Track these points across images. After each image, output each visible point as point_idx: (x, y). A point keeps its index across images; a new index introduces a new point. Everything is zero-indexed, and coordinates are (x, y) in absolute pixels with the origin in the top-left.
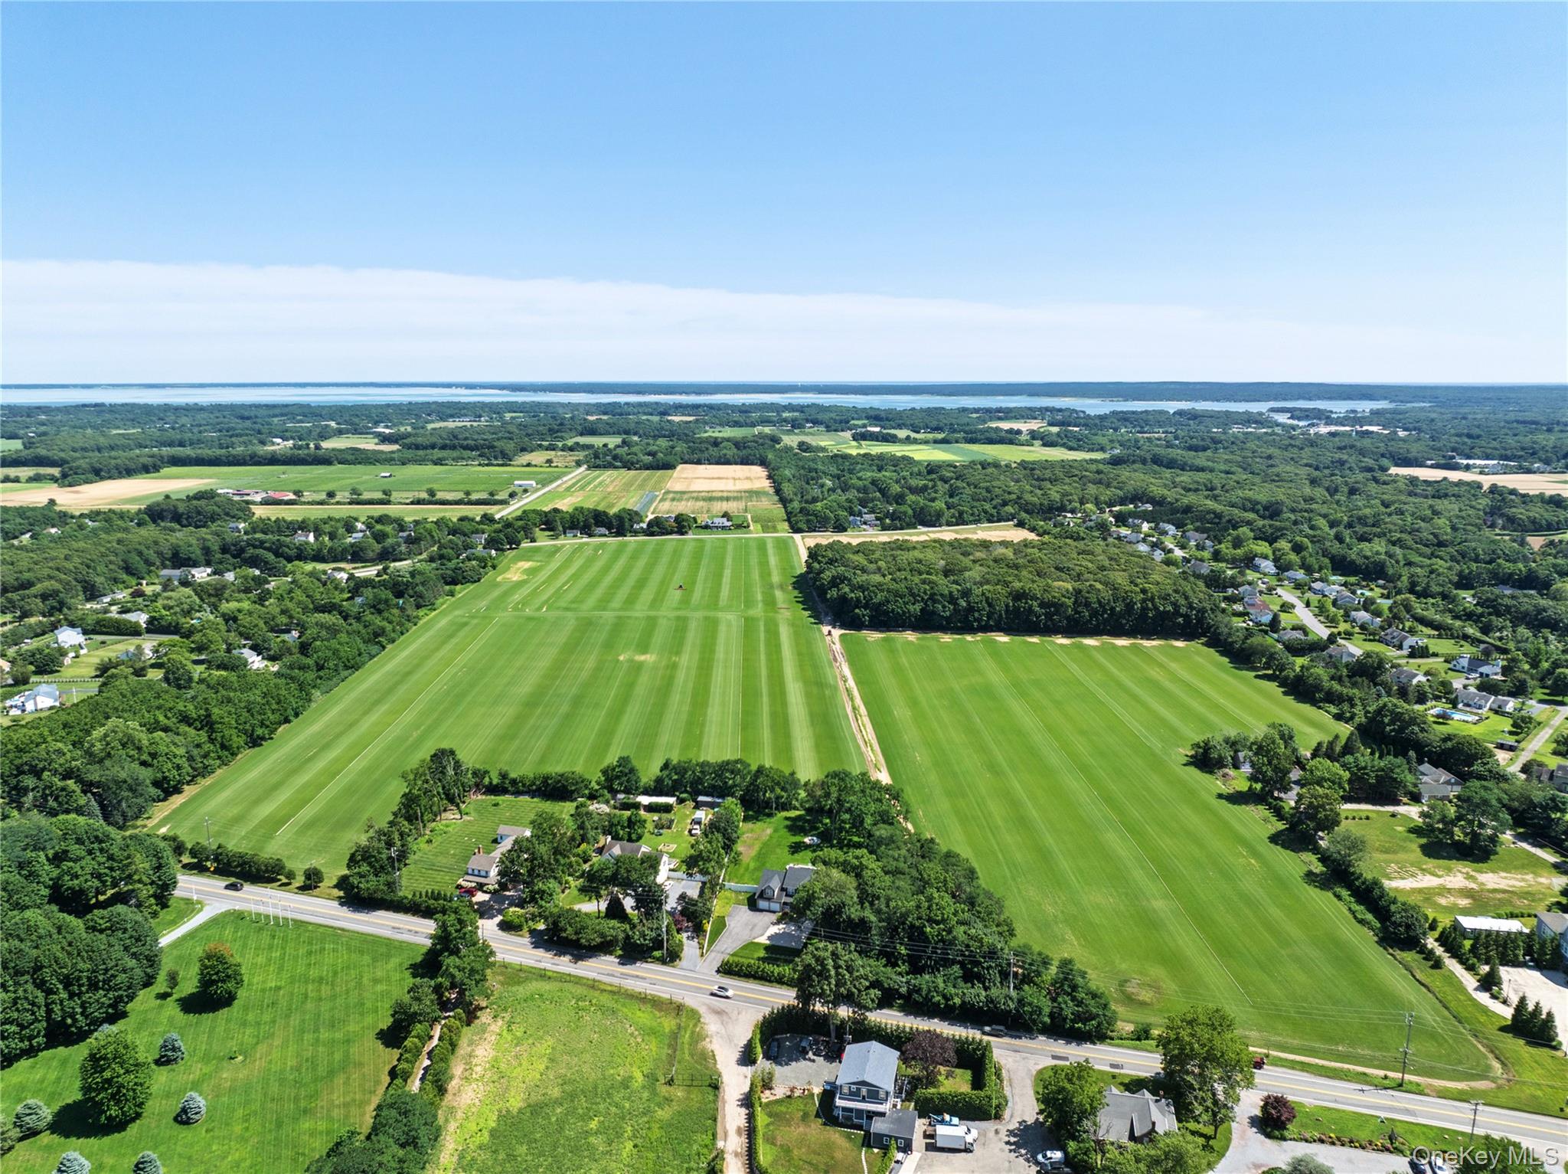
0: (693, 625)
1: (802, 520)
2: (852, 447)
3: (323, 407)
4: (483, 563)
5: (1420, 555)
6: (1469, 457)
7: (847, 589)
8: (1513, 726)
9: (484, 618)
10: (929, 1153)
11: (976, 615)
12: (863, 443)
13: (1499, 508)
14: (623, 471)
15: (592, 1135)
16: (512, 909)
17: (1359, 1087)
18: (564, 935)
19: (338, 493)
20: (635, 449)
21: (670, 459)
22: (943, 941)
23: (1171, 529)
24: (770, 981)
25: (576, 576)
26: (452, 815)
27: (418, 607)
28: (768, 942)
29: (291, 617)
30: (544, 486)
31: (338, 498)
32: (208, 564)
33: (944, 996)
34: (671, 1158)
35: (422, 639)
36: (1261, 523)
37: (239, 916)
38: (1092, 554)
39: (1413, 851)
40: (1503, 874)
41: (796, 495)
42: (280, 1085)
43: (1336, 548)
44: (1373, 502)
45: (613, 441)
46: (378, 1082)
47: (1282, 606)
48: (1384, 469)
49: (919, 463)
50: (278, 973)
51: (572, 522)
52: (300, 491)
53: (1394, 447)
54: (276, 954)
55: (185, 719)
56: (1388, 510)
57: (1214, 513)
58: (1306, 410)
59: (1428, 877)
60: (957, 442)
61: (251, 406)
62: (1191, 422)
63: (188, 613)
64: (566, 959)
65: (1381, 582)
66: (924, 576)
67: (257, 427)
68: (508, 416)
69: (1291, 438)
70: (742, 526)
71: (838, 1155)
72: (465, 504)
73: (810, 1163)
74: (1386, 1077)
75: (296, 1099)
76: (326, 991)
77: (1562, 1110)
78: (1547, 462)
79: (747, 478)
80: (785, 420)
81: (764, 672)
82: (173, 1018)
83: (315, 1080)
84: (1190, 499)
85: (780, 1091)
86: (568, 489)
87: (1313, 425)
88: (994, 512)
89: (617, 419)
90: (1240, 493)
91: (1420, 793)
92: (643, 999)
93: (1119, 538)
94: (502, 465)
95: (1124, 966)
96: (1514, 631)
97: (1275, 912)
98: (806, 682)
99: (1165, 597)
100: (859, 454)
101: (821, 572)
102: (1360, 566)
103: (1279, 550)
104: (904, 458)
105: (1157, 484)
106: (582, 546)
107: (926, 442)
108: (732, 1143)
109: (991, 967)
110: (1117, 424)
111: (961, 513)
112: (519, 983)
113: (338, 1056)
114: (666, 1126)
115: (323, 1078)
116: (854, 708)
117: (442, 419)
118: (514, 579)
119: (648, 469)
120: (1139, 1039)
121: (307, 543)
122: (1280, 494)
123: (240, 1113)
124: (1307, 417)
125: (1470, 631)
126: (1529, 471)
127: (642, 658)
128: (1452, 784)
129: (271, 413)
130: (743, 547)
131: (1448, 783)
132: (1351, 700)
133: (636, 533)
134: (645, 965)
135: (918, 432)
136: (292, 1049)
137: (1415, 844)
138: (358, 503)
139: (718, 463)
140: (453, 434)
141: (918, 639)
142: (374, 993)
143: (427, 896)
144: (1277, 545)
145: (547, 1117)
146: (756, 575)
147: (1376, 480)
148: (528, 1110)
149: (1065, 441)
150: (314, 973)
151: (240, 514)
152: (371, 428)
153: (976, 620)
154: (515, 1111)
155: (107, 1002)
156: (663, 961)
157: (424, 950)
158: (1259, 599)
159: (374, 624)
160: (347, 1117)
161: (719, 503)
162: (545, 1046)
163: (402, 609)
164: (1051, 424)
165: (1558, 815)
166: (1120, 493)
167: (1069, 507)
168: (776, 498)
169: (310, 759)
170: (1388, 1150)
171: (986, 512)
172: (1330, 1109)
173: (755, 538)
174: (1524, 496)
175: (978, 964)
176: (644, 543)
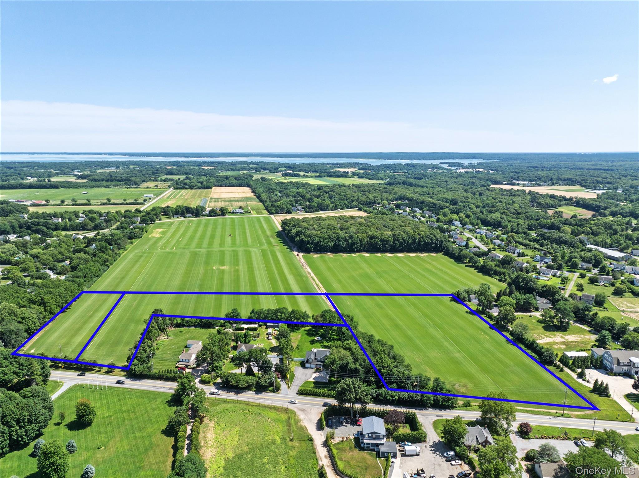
0: (240, 253)
1: (273, 209)
2: (283, 179)
3: (46, 163)
4: (142, 229)
5: (512, 218)
6: (518, 180)
7: (303, 237)
8: (561, 281)
9: (149, 253)
10: (403, 457)
11: (356, 246)
12: (286, 177)
13: (535, 200)
14: (189, 190)
15: (266, 465)
16: (204, 375)
17: (549, 417)
18: (231, 384)
19: (66, 201)
20: (193, 181)
21: (209, 184)
22: (388, 374)
23: (417, 210)
24: (319, 396)
25: (183, 234)
26: (163, 337)
27: (119, 249)
28: (314, 380)
29: (63, 255)
30: (157, 196)
31: (66, 203)
32: (14, 233)
33: (392, 396)
34: (302, 470)
35: (124, 263)
36: (451, 207)
37: (82, 387)
38: (395, 220)
39: (541, 329)
40: (573, 336)
41: (267, 198)
42: (125, 458)
43: (481, 216)
44: (489, 198)
45: (182, 177)
46: (168, 452)
47: (467, 239)
48: (489, 186)
49: (313, 185)
50: (108, 410)
51: (176, 212)
52: (48, 200)
53: (491, 177)
54: (104, 402)
55: (32, 302)
56: (496, 201)
57: (433, 203)
58: (454, 163)
59: (548, 338)
60: (324, 177)
61: (11, 163)
62: (413, 168)
63: (12, 255)
64: (232, 394)
65: (500, 229)
66: (333, 231)
67: (18, 172)
68: (132, 167)
69: (451, 174)
70: (248, 212)
71: (369, 462)
72: (125, 205)
73: (358, 466)
74: (557, 413)
75: (134, 462)
76: (132, 415)
77: (617, 418)
78: (545, 182)
79: (244, 192)
80: (252, 168)
81: (276, 272)
82: (66, 433)
83: (140, 454)
84: (422, 198)
85: (337, 439)
86: (168, 197)
87: (457, 169)
88: (349, 204)
89: (179, 168)
90: (441, 195)
91: (538, 308)
92: (270, 408)
93: (399, 214)
94: (136, 188)
95: (451, 379)
96: (552, 246)
97: (500, 355)
98: (294, 275)
99: (428, 237)
100: (288, 182)
101: (291, 230)
102: (492, 223)
103: (461, 217)
104: (306, 183)
105: (409, 192)
106: (182, 222)
107: (312, 177)
108: (325, 462)
109: (408, 383)
110: (385, 169)
111: (336, 205)
112: (216, 405)
113: (147, 443)
114: (296, 458)
115: (143, 453)
116: (317, 285)
117: (102, 168)
118: (157, 236)
119: (200, 189)
120: (466, 406)
121: (59, 223)
122: (455, 196)
123: (110, 471)
124: (454, 166)
125: (537, 246)
126: (540, 185)
127: (223, 268)
128: (548, 303)
129: (22, 165)
130: (251, 220)
131: (546, 303)
132: (504, 274)
133: (204, 216)
134: (266, 394)
135: (308, 173)
136: (125, 442)
137: (540, 326)
138: (76, 205)
139: (229, 186)
140: (110, 175)
141: (334, 256)
142: (154, 415)
143: (165, 372)
144: (459, 215)
145: (246, 459)
146: (260, 232)
147: (487, 189)
148: (237, 457)
149: (367, 176)
150: (124, 408)
151: (23, 210)
152: (70, 172)
153: (355, 248)
154: (231, 458)
155: (36, 429)
156: (273, 391)
157: (170, 395)
158: (459, 236)
159: (104, 257)
160: (159, 468)
161: (235, 203)
162: (236, 430)
163: (113, 250)
164: (359, 169)
165: (588, 312)
166: (396, 196)
167: (377, 202)
168: (258, 200)
169: (91, 317)
170: (565, 439)
171: (346, 205)
172: (541, 426)
173: (255, 217)
174: (541, 195)
175: (403, 382)
176: (209, 220)
